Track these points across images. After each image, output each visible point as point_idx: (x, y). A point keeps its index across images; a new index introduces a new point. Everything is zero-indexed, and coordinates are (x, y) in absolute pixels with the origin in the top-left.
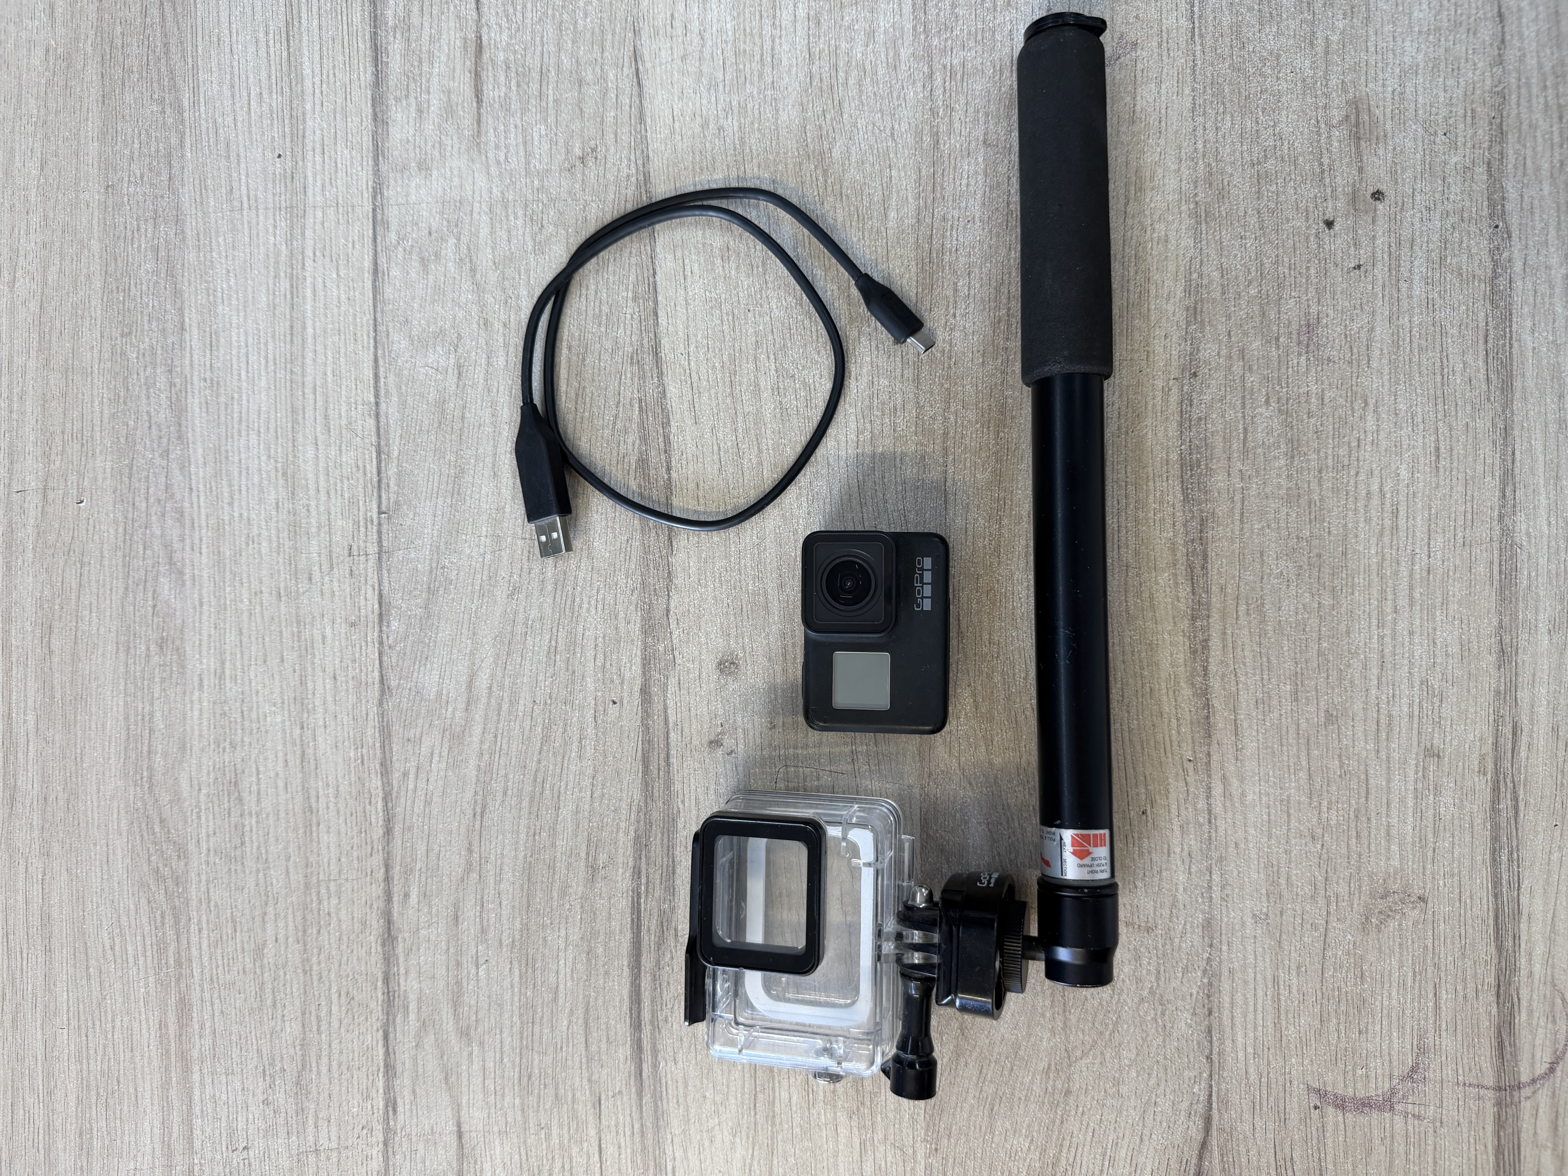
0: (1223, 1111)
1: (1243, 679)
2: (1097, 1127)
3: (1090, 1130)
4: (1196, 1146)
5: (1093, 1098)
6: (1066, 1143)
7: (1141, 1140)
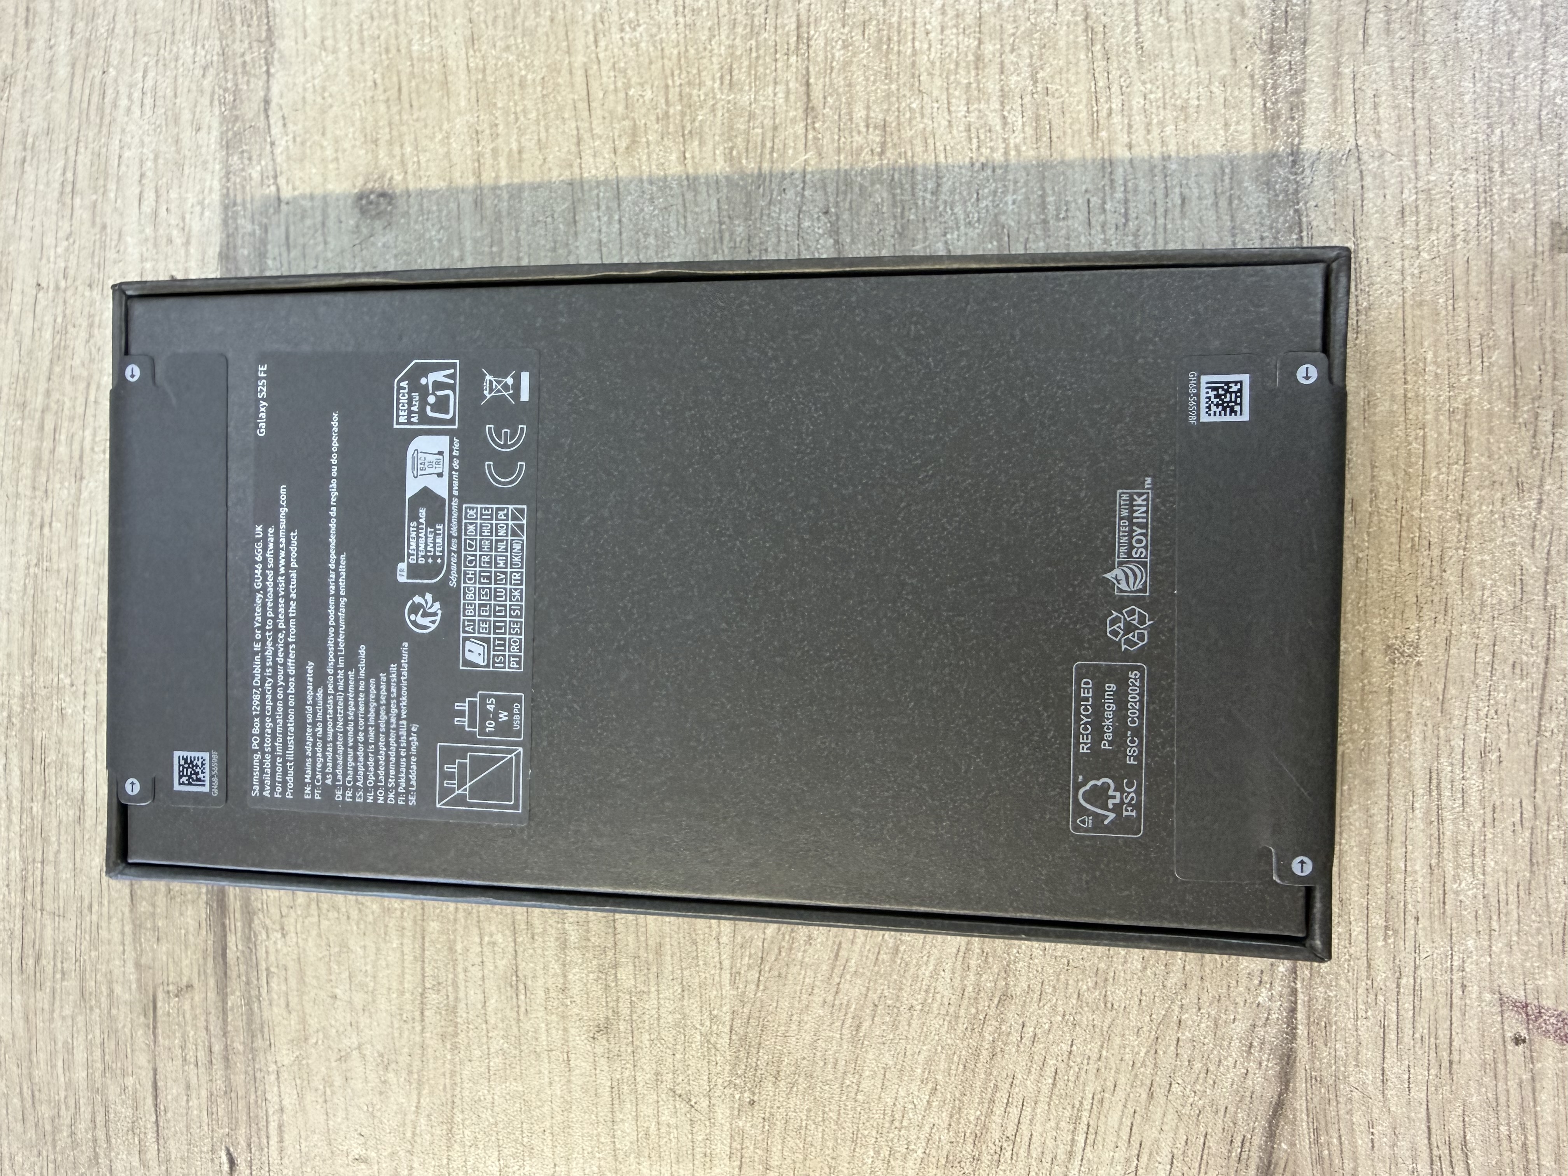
0: (1319, 1043)
1: (1373, 165)
2: (1062, 1066)
3: (1049, 1071)
4: (1263, 1110)
5: (1054, 1008)
6: (1002, 1096)
7: (1151, 1095)
